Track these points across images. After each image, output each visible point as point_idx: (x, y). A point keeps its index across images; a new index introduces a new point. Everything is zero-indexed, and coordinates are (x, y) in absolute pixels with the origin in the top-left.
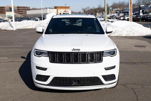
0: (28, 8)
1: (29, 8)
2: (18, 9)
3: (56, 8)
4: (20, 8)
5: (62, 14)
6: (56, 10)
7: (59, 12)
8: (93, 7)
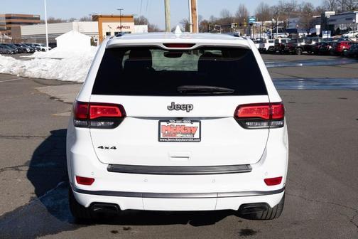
0: (36, 18)
1: (39, 19)
2: (9, 21)
3: (95, 18)
4: (14, 18)
5: (113, 34)
6: (96, 23)
7: (105, 30)
8: (212, 17)
